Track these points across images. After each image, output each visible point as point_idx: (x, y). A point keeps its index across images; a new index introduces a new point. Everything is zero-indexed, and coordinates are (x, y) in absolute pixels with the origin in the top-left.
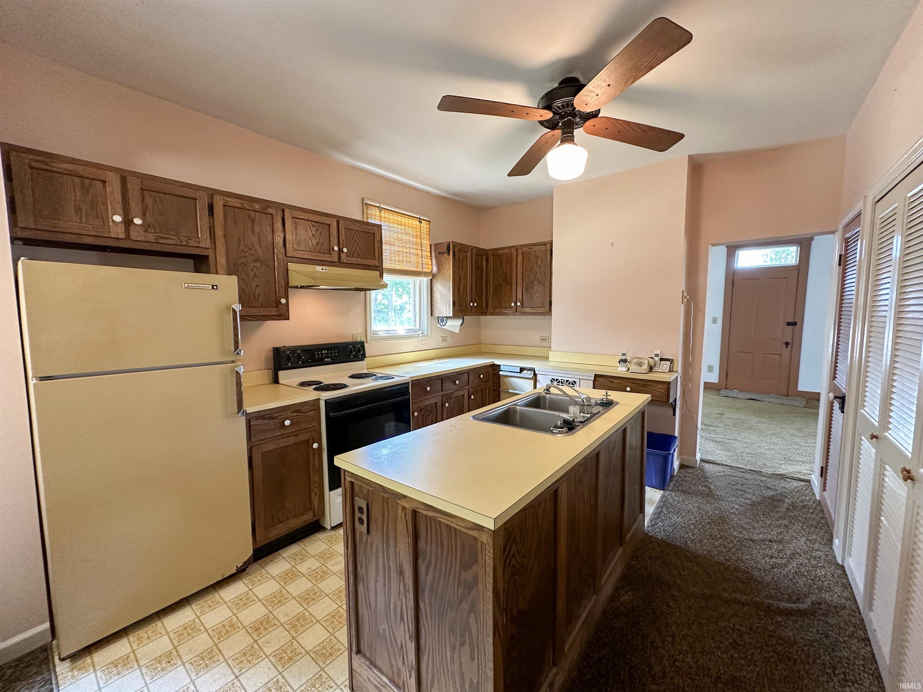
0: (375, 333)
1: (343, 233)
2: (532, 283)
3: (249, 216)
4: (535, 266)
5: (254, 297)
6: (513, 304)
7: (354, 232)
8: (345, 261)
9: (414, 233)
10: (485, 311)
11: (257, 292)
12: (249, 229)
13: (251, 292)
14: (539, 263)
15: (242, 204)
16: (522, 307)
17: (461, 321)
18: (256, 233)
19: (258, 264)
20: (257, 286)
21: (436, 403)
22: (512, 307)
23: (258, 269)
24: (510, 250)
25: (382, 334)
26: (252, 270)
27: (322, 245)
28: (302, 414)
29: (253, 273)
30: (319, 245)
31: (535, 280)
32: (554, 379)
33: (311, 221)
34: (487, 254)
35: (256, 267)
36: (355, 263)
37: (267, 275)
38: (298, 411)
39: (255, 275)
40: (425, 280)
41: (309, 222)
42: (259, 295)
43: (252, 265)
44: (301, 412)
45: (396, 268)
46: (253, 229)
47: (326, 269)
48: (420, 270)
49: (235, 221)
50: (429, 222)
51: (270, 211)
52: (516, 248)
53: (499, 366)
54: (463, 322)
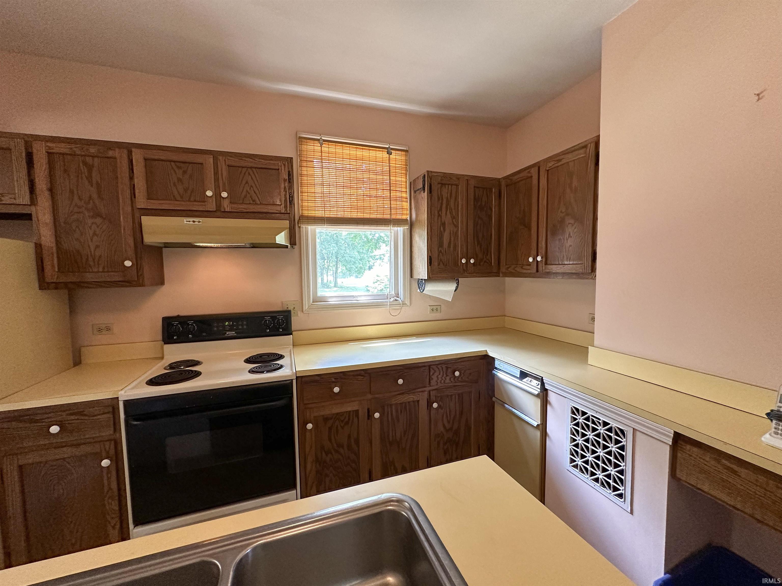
0: (323, 299)
1: (225, 174)
2: (562, 221)
3: (85, 163)
4: (568, 190)
5: (94, 260)
6: (531, 260)
7: (244, 170)
8: (228, 209)
9: (379, 169)
10: (495, 271)
11: (97, 254)
12: (84, 178)
13: (89, 254)
14: (575, 183)
15: (71, 149)
16: (546, 264)
17: (456, 285)
18: (94, 182)
19: (98, 220)
20: (97, 247)
21: (357, 411)
22: (529, 264)
23: (98, 227)
24: (529, 172)
25: (333, 301)
26: (90, 227)
27: (192, 191)
28: (86, 418)
29: (91, 232)
30: (189, 192)
31: (568, 215)
32: (577, 410)
33: (174, 162)
34: (500, 185)
35: (96, 223)
36: (245, 211)
37: (111, 233)
38: (81, 413)
39: (95, 234)
40: (401, 230)
41: (173, 163)
42: (100, 257)
43: (90, 221)
44: (85, 415)
45: (345, 216)
46: (89, 178)
47: (199, 222)
48: (388, 217)
49: (65, 171)
50: (406, 151)
51: (111, 153)
52: (538, 165)
53: (493, 359)
54: (457, 288)
